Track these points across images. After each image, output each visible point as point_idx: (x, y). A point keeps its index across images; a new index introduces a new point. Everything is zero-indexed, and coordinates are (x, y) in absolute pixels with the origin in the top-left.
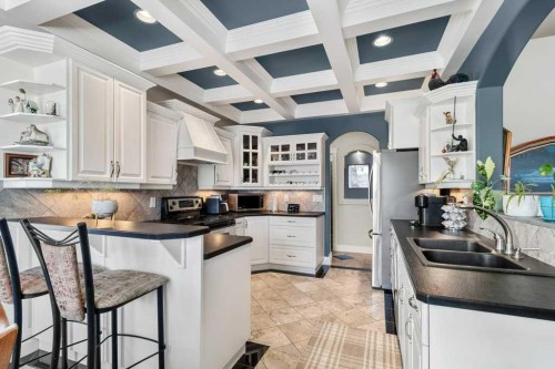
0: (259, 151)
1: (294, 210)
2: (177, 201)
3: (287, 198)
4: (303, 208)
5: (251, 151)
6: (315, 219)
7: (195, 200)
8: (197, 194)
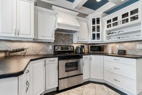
0: (100, 25)
1: (122, 53)
2: (60, 47)
3: (118, 47)
4: (128, 52)
5: (96, 25)
6: (135, 59)
7: (69, 47)
8: (72, 45)
